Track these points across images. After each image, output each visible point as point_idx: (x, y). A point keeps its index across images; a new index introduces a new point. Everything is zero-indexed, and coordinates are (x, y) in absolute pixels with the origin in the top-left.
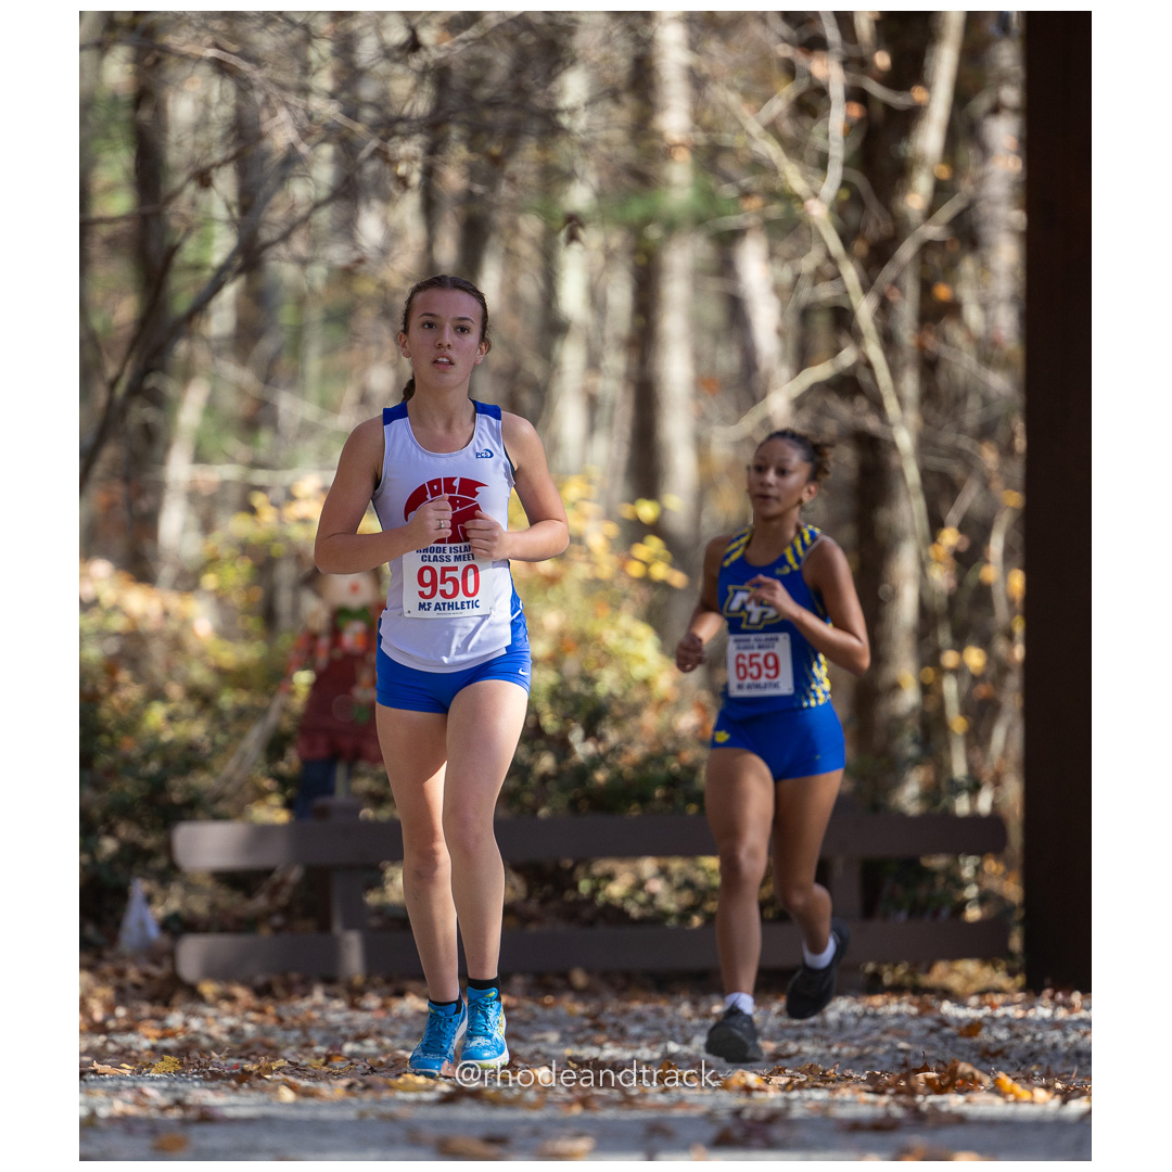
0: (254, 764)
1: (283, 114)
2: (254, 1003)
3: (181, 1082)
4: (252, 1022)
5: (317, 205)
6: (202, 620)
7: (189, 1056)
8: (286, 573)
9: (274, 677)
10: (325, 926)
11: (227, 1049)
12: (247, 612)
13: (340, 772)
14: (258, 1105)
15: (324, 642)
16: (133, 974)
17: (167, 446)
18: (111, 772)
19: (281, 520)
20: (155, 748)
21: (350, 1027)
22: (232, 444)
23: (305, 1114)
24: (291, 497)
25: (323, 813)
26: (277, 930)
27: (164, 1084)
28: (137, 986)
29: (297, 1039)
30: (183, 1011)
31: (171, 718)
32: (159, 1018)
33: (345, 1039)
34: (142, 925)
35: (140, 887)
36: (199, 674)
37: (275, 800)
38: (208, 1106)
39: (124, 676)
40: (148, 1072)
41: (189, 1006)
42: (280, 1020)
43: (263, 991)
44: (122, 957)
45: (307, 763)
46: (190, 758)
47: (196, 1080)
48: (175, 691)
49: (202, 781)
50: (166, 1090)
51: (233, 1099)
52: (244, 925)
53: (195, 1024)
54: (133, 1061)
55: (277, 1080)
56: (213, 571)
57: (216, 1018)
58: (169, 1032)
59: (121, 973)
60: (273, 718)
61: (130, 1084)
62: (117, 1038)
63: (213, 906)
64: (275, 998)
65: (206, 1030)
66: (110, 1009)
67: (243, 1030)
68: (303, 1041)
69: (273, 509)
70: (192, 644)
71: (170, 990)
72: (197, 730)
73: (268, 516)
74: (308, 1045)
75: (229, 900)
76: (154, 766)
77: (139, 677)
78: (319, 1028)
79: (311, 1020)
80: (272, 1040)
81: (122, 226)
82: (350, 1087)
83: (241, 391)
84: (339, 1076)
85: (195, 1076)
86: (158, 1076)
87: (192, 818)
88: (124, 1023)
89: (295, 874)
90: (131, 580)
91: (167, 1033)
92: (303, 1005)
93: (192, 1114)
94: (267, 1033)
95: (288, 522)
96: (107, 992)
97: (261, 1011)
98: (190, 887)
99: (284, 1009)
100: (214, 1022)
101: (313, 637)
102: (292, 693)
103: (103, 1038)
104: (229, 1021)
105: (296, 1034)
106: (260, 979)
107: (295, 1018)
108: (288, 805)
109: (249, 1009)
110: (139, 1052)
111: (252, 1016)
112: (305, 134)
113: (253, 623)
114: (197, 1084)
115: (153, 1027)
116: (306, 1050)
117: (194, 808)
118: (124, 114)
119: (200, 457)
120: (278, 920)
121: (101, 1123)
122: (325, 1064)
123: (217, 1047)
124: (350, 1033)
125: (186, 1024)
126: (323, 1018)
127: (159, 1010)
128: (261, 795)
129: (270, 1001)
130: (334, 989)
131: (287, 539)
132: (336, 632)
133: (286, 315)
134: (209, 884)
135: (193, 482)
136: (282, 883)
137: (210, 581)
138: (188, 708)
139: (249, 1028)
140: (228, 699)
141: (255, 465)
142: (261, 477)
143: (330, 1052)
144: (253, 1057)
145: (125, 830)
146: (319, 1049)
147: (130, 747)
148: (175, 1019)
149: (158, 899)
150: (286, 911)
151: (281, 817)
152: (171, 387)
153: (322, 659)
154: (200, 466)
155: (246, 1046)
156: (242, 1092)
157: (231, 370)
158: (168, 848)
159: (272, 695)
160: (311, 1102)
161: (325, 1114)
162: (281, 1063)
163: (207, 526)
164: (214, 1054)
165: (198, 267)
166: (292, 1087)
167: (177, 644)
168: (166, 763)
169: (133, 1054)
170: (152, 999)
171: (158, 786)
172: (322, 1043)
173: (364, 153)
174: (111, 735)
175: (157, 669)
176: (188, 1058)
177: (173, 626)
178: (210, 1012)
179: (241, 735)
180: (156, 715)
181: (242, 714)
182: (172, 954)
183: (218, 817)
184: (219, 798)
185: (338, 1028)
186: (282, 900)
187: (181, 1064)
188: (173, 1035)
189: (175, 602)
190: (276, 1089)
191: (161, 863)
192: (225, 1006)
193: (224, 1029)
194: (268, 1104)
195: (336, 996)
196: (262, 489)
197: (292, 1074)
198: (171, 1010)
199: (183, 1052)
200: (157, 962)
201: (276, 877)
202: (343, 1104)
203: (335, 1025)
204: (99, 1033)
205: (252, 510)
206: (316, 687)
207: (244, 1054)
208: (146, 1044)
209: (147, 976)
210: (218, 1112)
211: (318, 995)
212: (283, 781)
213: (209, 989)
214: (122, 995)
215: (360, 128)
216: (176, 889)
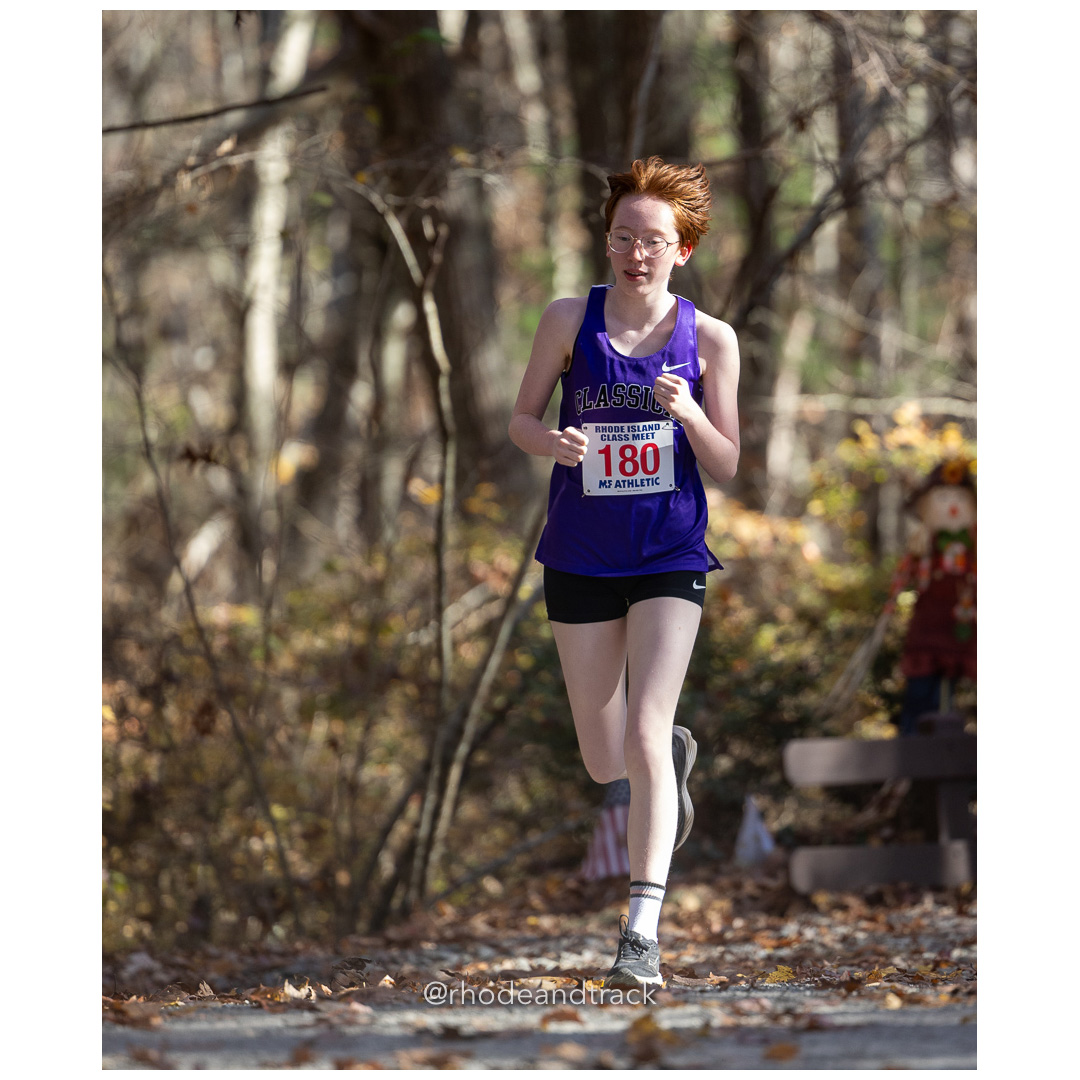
0: (861, 682)
1: (875, 59)
2: (865, 911)
3: (793, 991)
4: (864, 930)
5: (910, 144)
6: (811, 543)
7: (803, 964)
8: (891, 497)
9: (879, 598)
10: (932, 837)
11: (839, 957)
12: (854, 536)
13: (944, 688)
14: (866, 1013)
15: (926, 564)
16: (749, 887)
17: (773, 378)
18: (726, 693)
19: (883, 447)
20: (765, 669)
21: (958, 934)
22: (837, 376)
23: (912, 1020)
24: (893, 424)
25: (928, 728)
26: (887, 841)
27: (776, 994)
28: (753, 898)
29: (907, 946)
30: (799, 921)
31: (781, 640)
32: (776, 929)
33: (954, 945)
34: (757, 839)
35: (755, 803)
36: (807, 597)
37: (882, 716)
38: (817, 1015)
39: (736, 601)
40: (763, 981)
41: (803, 917)
42: (891, 928)
43: (874, 901)
44: (738, 870)
45: (911, 681)
46: (799, 678)
47: (808, 989)
48: (785, 613)
49: (810, 699)
50: (779, 1000)
51: (841, 1007)
52: (855, 837)
53: (809, 933)
54: (750, 970)
55: (885, 988)
56: (819, 498)
57: (829, 927)
58: (785, 941)
59: (738, 886)
60: (879, 637)
61: (744, 994)
62: (735, 949)
63: (824, 820)
64: (886, 906)
65: (819, 940)
66: (728, 919)
67: (855, 939)
68: (913, 947)
69: (875, 437)
70: (801, 569)
71: (785, 902)
72: (807, 650)
73: (870, 443)
74: (918, 952)
75: (839, 813)
76: (765, 687)
77: (750, 602)
78: (929, 935)
79: (920, 927)
80: (883, 948)
81: (727, 169)
82: (955, 992)
83: (843, 323)
84: (945, 982)
85: (808, 985)
86: (772, 985)
87: (802, 736)
88: (742, 934)
89: (903, 787)
90: (742, 508)
91: (782, 943)
92: (914, 912)
93: (803, 1023)
94: (879, 941)
95: (890, 449)
96: (724, 904)
97: (872, 919)
98: (804, 802)
99: (894, 915)
100: (825, 932)
101: (915, 559)
102: (895, 612)
103: (721, 949)
104: (842, 930)
105: (906, 941)
106: (872, 889)
107: (905, 926)
108: (894, 720)
109: (860, 918)
110: (755, 962)
111: (864, 924)
112: (895, 77)
113: (858, 547)
114: (808, 993)
115: (768, 938)
116: (916, 957)
117: (804, 726)
118: (723, 62)
119: (806, 389)
120: (887, 832)
121: (716, 1034)
122: (933, 970)
123: (830, 954)
124: (959, 940)
125: (800, 934)
126: (932, 925)
127: (774, 921)
128: (869, 712)
129: (881, 909)
130: (943, 896)
131: (889, 464)
132: (936, 554)
133: (885, 251)
134: (820, 798)
135: (800, 412)
136: (890, 796)
137: (816, 507)
138: (796, 629)
139: (861, 936)
140: (836, 620)
141: (859, 394)
142: (863, 406)
143: (939, 958)
144: (864, 965)
145: (739, 749)
146: (927, 955)
147: (743, 668)
148: (790, 929)
149: (773, 813)
150: (895, 822)
151: (888, 732)
152: (776, 322)
153: (924, 580)
154: (807, 395)
155: (858, 954)
156: (851, 1000)
157: (833, 304)
158: (780, 764)
159: (877, 616)
160: (917, 1008)
161: (929, 1020)
162: (891, 970)
163: (814, 455)
164: (826, 963)
165: (797, 207)
166: (899, 994)
167: (785, 567)
168: (778, 683)
169: (750, 964)
170: (769, 910)
171: (770, 704)
172: (931, 949)
173: (953, 94)
174: (722, 658)
175: (768, 594)
176: (801, 967)
177: (783, 551)
178: (824, 921)
179: (848, 655)
180: (767, 636)
181: (849, 634)
182: (786, 867)
183: (827, 734)
184: (827, 716)
185: (946, 935)
186: (890, 812)
187: (794, 973)
188: (788, 944)
189: (784, 529)
190: (883, 997)
191: (775, 778)
192: (839, 915)
193: (837, 938)
194: (875, 1011)
195: (944, 904)
196: (865, 417)
197: (899, 981)
198: (786, 921)
199: (796, 961)
200: (772, 874)
201: (885, 790)
202: (946, 1009)
203: (943, 932)
204: (718, 944)
205: (856, 438)
206: (918, 606)
207: (856, 961)
208: (763, 953)
209: (763, 888)
210: (828, 1020)
211: (928, 903)
212: (889, 699)
213: (822, 899)
214: (739, 908)
215: (949, 71)
216: (790, 804)
